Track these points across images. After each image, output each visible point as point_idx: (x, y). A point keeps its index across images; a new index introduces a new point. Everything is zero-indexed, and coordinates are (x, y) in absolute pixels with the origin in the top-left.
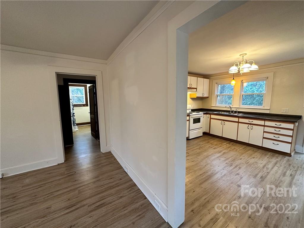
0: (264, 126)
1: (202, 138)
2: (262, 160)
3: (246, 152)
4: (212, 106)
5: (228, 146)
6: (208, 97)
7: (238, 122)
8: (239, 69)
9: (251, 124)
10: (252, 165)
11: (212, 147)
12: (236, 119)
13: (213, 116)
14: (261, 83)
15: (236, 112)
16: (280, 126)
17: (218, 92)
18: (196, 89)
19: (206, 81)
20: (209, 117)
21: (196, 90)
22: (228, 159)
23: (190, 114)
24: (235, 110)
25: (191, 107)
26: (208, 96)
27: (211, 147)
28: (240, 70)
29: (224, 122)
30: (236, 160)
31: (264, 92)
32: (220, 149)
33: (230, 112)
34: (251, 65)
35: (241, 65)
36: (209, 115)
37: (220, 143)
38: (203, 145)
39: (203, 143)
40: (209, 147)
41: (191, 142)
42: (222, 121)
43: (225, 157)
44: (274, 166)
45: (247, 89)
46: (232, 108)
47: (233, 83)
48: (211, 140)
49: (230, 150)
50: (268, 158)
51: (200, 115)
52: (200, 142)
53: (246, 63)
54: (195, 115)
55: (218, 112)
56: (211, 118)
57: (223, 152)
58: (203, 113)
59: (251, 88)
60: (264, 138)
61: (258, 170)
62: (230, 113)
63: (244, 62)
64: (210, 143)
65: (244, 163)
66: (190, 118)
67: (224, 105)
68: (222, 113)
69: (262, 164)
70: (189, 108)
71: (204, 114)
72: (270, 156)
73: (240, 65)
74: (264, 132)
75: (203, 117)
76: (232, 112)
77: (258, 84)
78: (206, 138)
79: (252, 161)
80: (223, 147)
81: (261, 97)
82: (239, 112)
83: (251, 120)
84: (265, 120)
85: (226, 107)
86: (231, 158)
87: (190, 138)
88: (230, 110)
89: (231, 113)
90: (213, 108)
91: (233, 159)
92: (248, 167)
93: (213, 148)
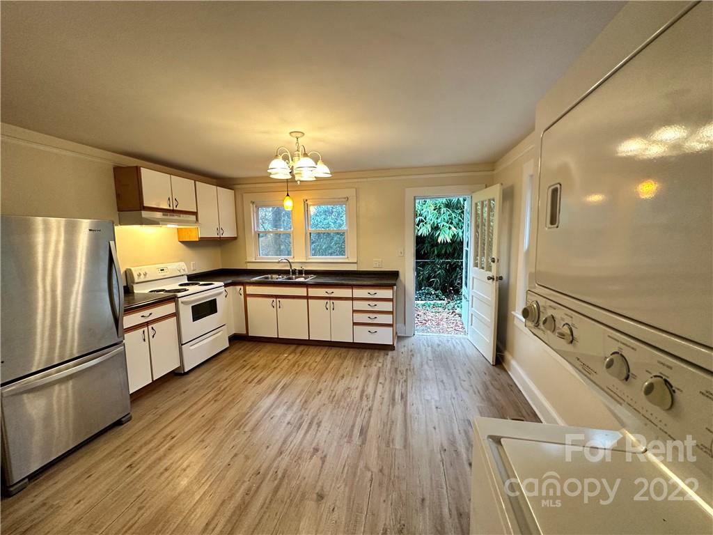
0: (352, 299)
1: (227, 354)
2: (357, 378)
3: (328, 366)
4: (249, 260)
5: (292, 362)
6: (235, 239)
7: (307, 297)
8: (292, 169)
9: (330, 298)
10: (340, 401)
11: (253, 380)
12: (302, 291)
13: (251, 290)
14: (339, 208)
15: (301, 272)
16: (376, 296)
17: (258, 226)
18: (195, 214)
19: (226, 194)
20: (242, 292)
21: (195, 217)
22: (293, 403)
23: (179, 294)
24: (298, 268)
25: (185, 267)
26: (236, 236)
27: (249, 380)
28: (295, 172)
29: (278, 300)
30: (311, 399)
31: (344, 228)
32: (273, 378)
33: (289, 274)
34: (316, 164)
35: (296, 158)
36: (242, 287)
37: (275, 356)
38: (229, 381)
39: (230, 373)
40: (246, 380)
41: (190, 383)
42: (275, 300)
43: (286, 402)
44: (377, 385)
45: (319, 220)
46: (292, 264)
47: (288, 204)
48: (252, 353)
49: (297, 373)
50: (365, 366)
51: (216, 289)
52: (221, 370)
53: (305, 155)
54: (199, 293)
55: (264, 276)
56: (246, 296)
57: (280, 386)
58: (222, 284)
59: (325, 219)
60: (354, 324)
61: (354, 410)
62: (288, 277)
63: (300, 153)
64: (248, 367)
65: (327, 402)
66: (181, 306)
67: (275, 258)
68: (272, 278)
69: (359, 389)
70: (180, 274)
71: (226, 285)
72: (367, 361)
73: (292, 160)
74: (354, 311)
75: (224, 293)
76: (294, 272)
77: (334, 210)
78: (240, 352)
79: (340, 388)
80: (282, 369)
81: (341, 235)
82: (308, 273)
83: (330, 290)
84: (352, 286)
85: (279, 262)
86: (298, 400)
87: (186, 371)
88: (288, 268)
89: (291, 276)
90: (250, 267)
91: (303, 401)
92: (335, 411)
93: (256, 380)
